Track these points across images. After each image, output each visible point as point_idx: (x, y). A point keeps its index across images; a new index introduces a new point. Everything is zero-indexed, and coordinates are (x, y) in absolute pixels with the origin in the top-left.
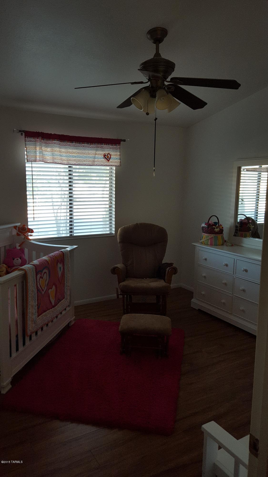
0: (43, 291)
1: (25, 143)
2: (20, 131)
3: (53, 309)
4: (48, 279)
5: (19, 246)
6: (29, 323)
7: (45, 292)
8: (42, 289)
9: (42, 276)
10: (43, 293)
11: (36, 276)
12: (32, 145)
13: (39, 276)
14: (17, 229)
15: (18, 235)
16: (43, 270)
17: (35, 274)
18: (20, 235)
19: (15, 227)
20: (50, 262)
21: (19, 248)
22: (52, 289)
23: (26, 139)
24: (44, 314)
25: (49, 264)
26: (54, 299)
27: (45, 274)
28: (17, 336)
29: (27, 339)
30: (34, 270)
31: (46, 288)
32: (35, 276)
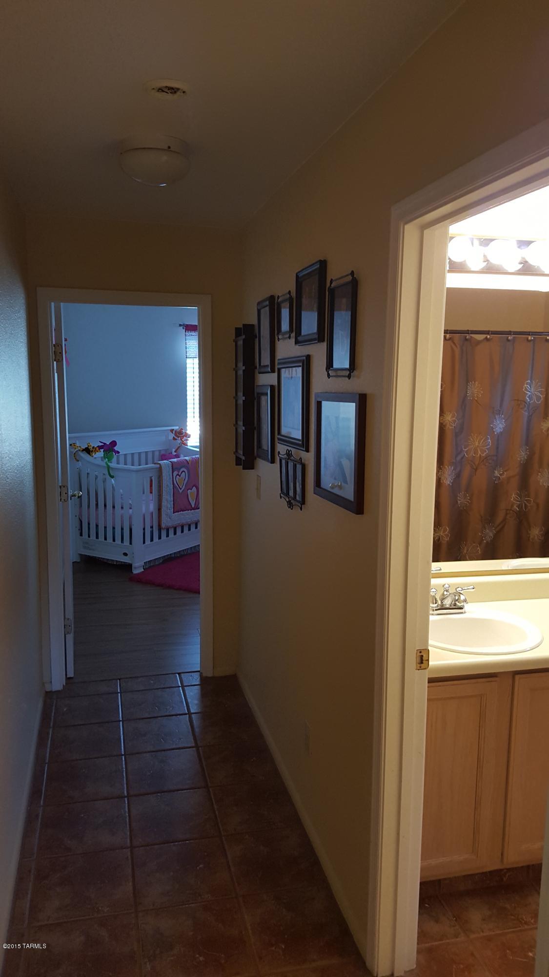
0: (181, 489)
1: (186, 338)
2: (180, 325)
3: (193, 511)
4: (187, 479)
5: (175, 452)
6: (163, 516)
7: (183, 491)
8: (180, 487)
9: (180, 474)
10: (181, 491)
11: (173, 473)
12: (193, 340)
13: (175, 473)
14: (174, 432)
15: (174, 439)
16: (181, 468)
17: (171, 469)
18: (176, 439)
19: (172, 431)
20: (190, 463)
21: (175, 453)
22: (191, 490)
23: (187, 333)
24: (182, 512)
25: (188, 463)
26: (193, 501)
27: (184, 473)
28: (152, 527)
29: (164, 533)
30: (171, 466)
31: (184, 486)
32: (171, 471)
